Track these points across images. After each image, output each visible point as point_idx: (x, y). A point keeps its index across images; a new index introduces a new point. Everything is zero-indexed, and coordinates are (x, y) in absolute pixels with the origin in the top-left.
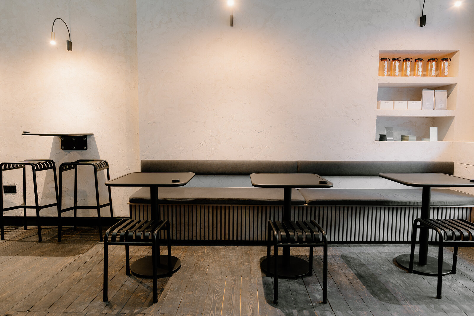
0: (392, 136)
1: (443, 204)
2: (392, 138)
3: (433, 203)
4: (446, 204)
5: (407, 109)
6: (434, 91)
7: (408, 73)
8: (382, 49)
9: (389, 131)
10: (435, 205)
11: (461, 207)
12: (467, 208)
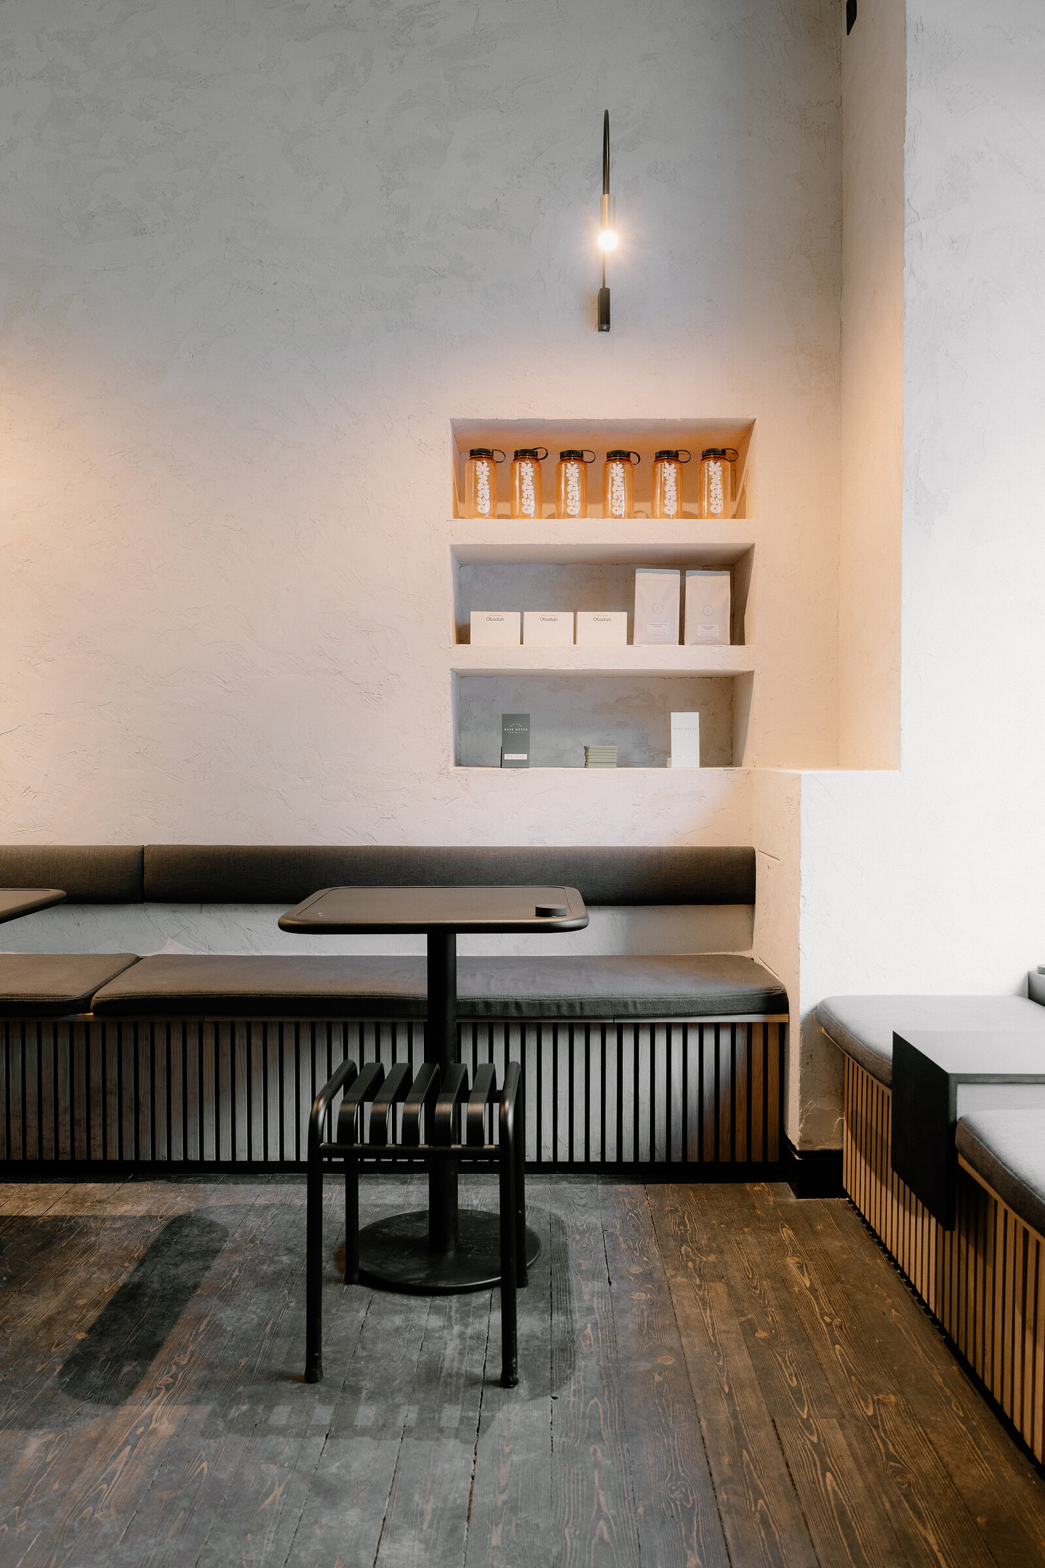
0: (525, 750)
1: (621, 1011)
2: (524, 757)
3: (582, 1008)
4: (632, 1010)
5: (575, 643)
6: (683, 575)
7: (575, 507)
8: (459, 417)
9: (514, 727)
10: (587, 1012)
11: (725, 1025)
12: (733, 1026)
